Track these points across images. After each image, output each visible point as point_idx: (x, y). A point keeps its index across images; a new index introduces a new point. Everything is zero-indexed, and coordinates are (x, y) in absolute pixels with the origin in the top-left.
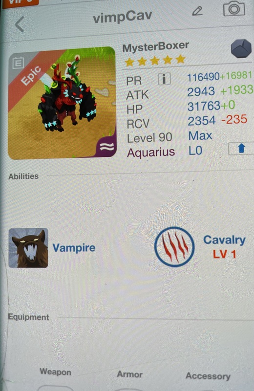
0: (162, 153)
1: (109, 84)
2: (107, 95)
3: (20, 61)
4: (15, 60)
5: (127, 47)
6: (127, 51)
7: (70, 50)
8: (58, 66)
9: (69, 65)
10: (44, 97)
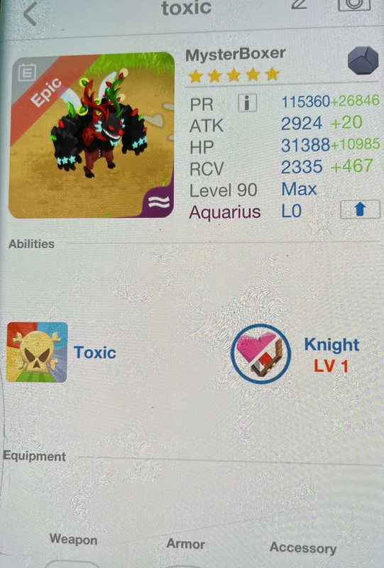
0: (242, 213)
1: (164, 109)
2: (161, 125)
3: (30, 69)
4: (22, 68)
5: (192, 53)
6: (192, 59)
7: (107, 55)
8: (91, 82)
9: (108, 84)
10: (63, 120)
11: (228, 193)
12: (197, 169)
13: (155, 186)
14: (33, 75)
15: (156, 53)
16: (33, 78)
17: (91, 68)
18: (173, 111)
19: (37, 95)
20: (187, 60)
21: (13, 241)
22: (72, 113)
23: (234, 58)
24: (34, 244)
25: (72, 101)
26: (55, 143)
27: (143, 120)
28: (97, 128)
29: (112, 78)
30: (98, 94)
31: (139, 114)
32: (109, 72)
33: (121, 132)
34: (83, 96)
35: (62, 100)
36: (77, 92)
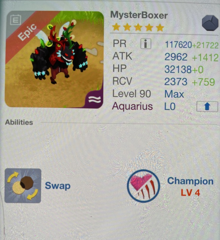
0: (142, 107)
1: (98, 45)
2: (96, 54)
3: (18, 18)
4: (12, 17)
5: (114, 13)
6: (114, 17)
7: (63, 11)
8: (54, 27)
9: (65, 29)
10: (38, 49)
11: (134, 95)
12: (117, 81)
13: (92, 90)
14: (19, 21)
15: (93, 12)
16: (19, 23)
17: (54, 19)
18: (103, 46)
19: (21, 33)
20: (111, 17)
21: (8, 120)
22: (43, 45)
23: (139, 17)
24: (20, 123)
25: (43, 38)
26: (33, 63)
27: (85, 52)
28: (58, 55)
29: (67, 25)
30: (58, 34)
31: (83, 47)
32: (65, 22)
33: (72, 57)
34: (49, 35)
35: (36, 37)
36: (46, 33)
